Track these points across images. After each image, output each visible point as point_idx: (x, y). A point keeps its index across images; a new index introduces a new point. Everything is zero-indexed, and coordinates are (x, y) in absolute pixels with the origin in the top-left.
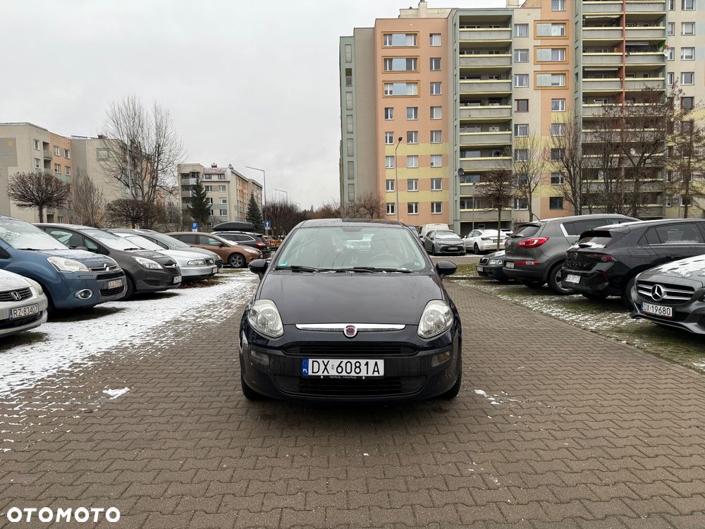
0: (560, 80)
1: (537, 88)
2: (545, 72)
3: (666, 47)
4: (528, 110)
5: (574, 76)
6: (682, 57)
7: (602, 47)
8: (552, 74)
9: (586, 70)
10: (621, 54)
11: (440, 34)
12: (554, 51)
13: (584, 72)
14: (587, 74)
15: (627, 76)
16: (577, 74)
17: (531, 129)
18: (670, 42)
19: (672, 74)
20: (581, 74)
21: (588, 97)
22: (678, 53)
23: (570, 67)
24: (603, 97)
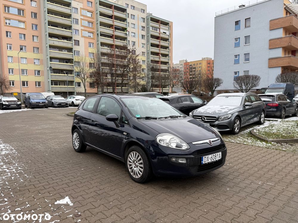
0: (91, 35)
1: (82, 36)
2: (86, 31)
3: (127, 31)
4: (79, 45)
5: (97, 35)
6: (132, 36)
7: (106, 25)
8: (88, 32)
9: (101, 33)
10: (113, 30)
11: (36, 2)
12: (89, 23)
13: (100, 34)
14: (101, 35)
15: (115, 39)
16: (98, 34)
17: (81, 53)
18: (128, 29)
19: (129, 41)
20: (99, 35)
21: (103, 44)
22: (131, 34)
23: (95, 31)
24: (107, 45)
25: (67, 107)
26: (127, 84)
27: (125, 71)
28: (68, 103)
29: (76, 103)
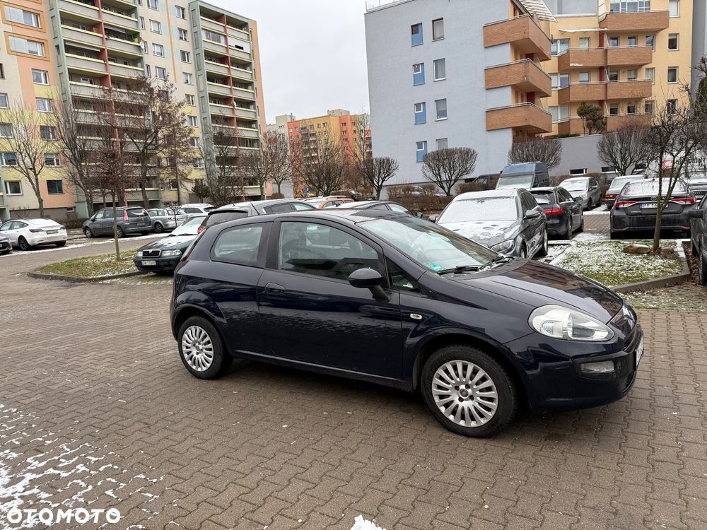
0: (38, 48)
1: (11, 52)
2: (20, 36)
3: (140, 39)
4: (2, 77)
5: (55, 49)
6: (154, 53)
7: (81, 24)
8: (28, 40)
9: (67, 44)
10: (101, 35)
12: (28, 15)
13: (66, 46)
14: (69, 49)
15: (109, 60)
16: (58, 47)
17: (11, 100)
18: (143, 35)
19: (148, 66)
20: (62, 48)
21: (75, 75)
22: (151, 48)
23: (47, 36)
24: (88, 77)
25: (7, 252)
26: (154, 178)
27: (150, 144)
28: (10, 241)
29: (33, 241)
